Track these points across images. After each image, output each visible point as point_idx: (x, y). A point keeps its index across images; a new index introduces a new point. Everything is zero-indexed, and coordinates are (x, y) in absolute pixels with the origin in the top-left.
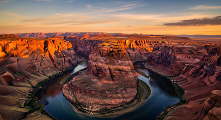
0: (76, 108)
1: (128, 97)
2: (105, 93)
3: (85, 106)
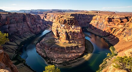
0: (47, 62)
1: (79, 52)
2: (64, 50)
3: (52, 60)
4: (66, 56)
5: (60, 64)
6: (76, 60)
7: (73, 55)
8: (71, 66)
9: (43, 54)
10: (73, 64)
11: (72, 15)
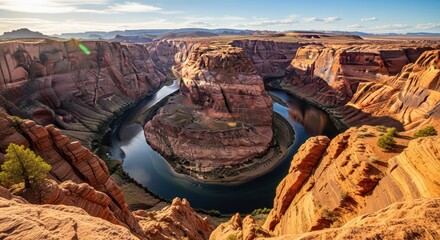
2: (219, 137)
3: (187, 163)
4: (224, 153)
5: (209, 173)
6: (246, 166)
7: (241, 151)
8: (237, 180)
9: (163, 147)
10: (241, 175)
11: (235, 44)
